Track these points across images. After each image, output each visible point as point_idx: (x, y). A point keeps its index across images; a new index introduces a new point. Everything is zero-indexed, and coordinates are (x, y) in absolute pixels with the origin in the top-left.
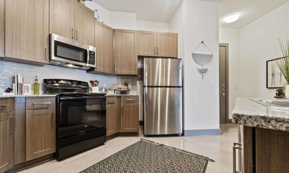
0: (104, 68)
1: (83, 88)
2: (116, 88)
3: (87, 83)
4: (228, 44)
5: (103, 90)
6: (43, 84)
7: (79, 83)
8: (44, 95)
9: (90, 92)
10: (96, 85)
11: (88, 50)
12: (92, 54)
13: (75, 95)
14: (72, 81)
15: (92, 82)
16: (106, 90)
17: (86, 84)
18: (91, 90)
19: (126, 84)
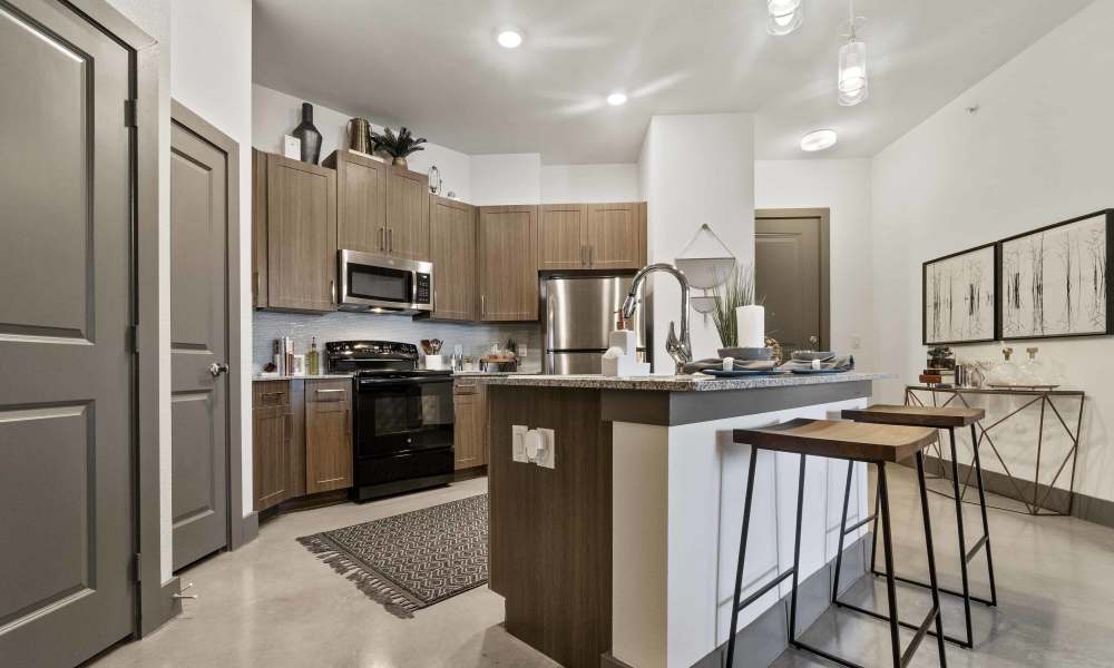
0: (452, 307)
1: (405, 359)
2: (485, 356)
3: (414, 347)
4: (827, 211)
5: (454, 363)
6: (325, 352)
7: (397, 346)
8: (327, 377)
9: (421, 367)
10: (435, 352)
11: (414, 272)
12: (424, 280)
13: (387, 375)
14: (381, 344)
15: (426, 343)
16: (460, 363)
17: (411, 348)
18: (424, 361)
19: (512, 346)
